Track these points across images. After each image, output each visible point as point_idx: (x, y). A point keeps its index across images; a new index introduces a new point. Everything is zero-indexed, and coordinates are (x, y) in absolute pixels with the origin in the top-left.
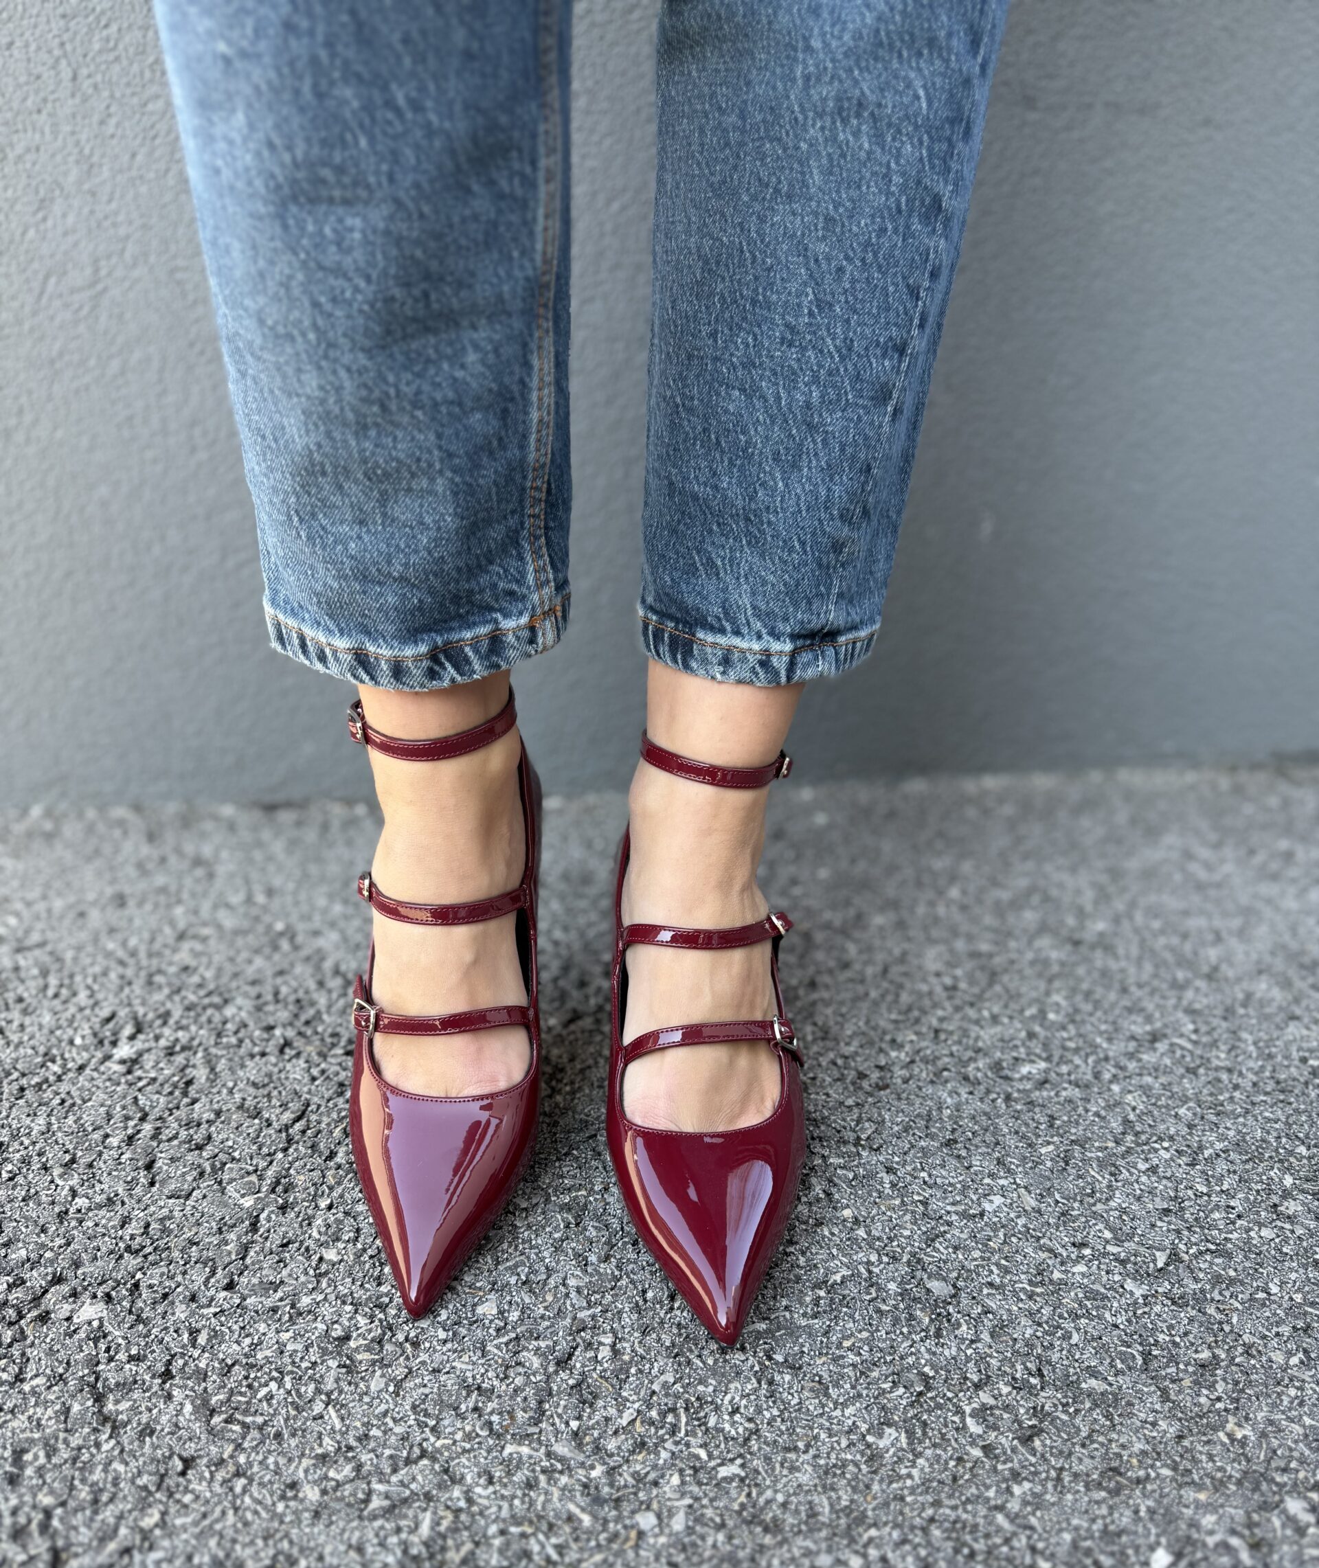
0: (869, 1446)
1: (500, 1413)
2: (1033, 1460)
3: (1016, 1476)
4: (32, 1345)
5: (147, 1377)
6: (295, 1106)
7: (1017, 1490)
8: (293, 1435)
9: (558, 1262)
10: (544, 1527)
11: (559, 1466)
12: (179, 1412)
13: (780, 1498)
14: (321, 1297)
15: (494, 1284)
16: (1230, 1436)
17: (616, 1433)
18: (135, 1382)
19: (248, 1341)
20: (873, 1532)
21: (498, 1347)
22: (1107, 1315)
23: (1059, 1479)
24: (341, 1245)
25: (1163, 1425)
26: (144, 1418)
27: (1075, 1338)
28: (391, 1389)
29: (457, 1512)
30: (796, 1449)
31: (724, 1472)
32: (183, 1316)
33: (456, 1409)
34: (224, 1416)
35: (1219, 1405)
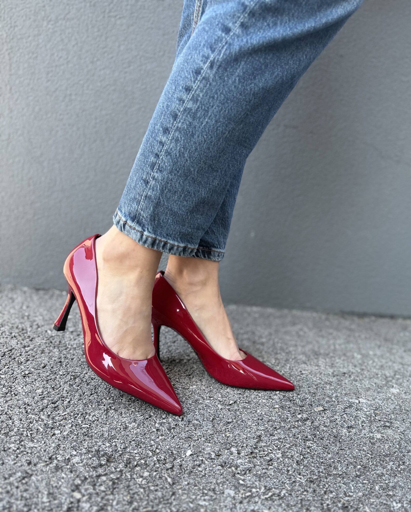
0: (126, 426)
1: (31, 409)
2: (169, 433)
3: (162, 435)
6: (10, 348)
7: (160, 437)
13: (96, 432)
16: (226, 436)
20: (116, 440)
22: (209, 410)
23: (173, 437)
24: (6, 375)
25: (209, 431)
27: (197, 413)
30: (106, 424)
31: (83, 426)
35: (227, 430)
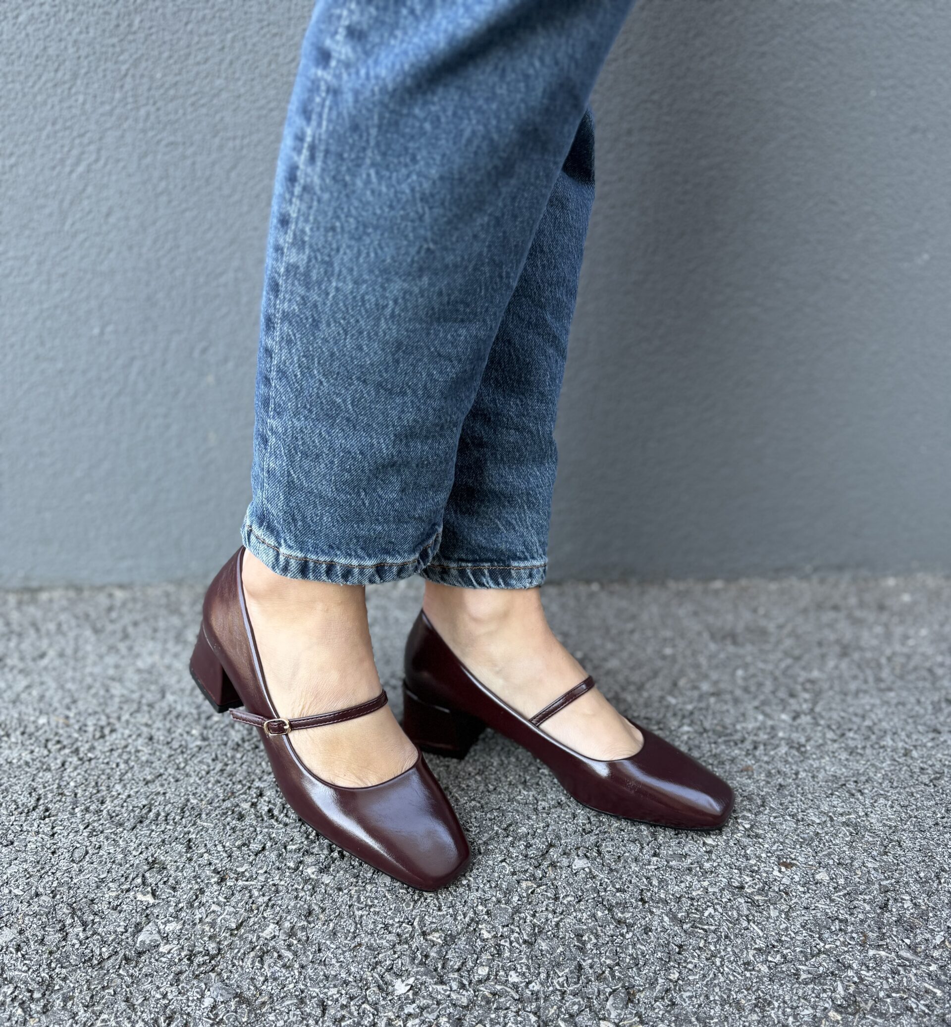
4: (555, 879)
5: (633, 901)
8: (736, 936)
9: (855, 854)
10: (914, 995)
11: (908, 963)
12: (662, 921)
14: (715, 864)
15: (820, 863)
17: (935, 947)
18: (626, 903)
19: (683, 885)
21: (839, 897)
26: (643, 923)
28: (783, 916)
29: (855, 983)
32: (637, 869)
33: (829, 929)
34: (689, 925)
